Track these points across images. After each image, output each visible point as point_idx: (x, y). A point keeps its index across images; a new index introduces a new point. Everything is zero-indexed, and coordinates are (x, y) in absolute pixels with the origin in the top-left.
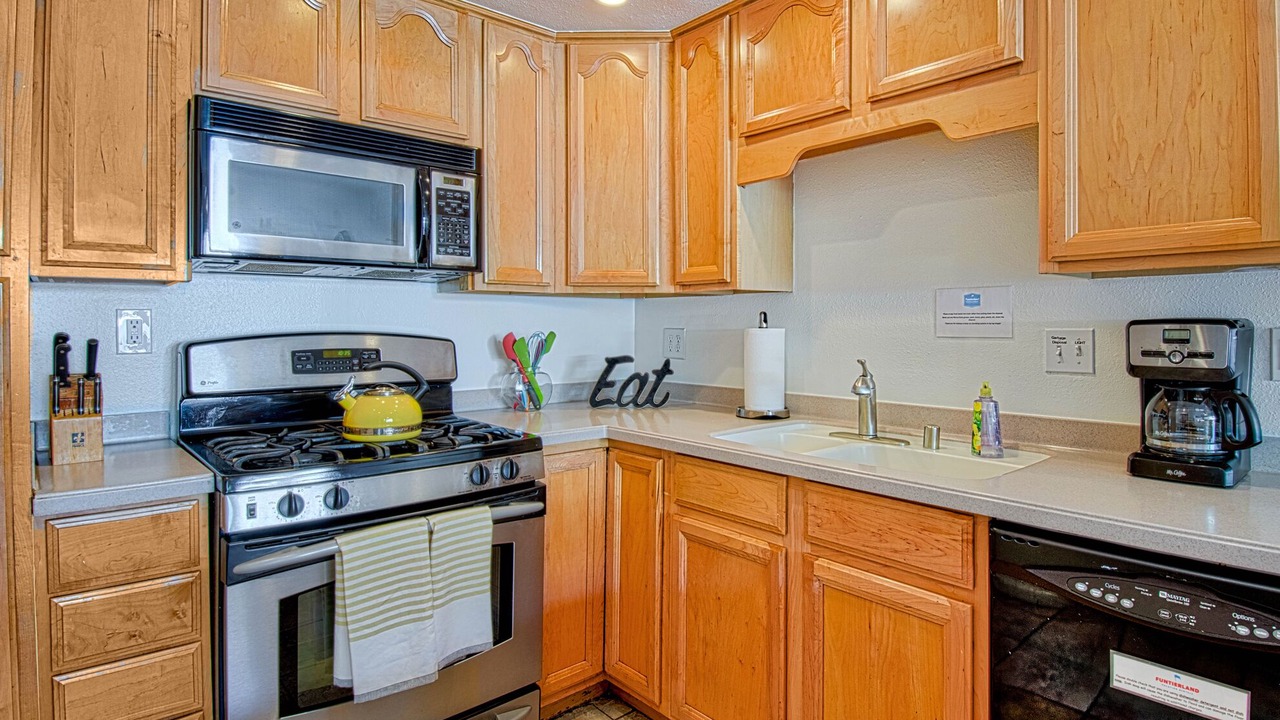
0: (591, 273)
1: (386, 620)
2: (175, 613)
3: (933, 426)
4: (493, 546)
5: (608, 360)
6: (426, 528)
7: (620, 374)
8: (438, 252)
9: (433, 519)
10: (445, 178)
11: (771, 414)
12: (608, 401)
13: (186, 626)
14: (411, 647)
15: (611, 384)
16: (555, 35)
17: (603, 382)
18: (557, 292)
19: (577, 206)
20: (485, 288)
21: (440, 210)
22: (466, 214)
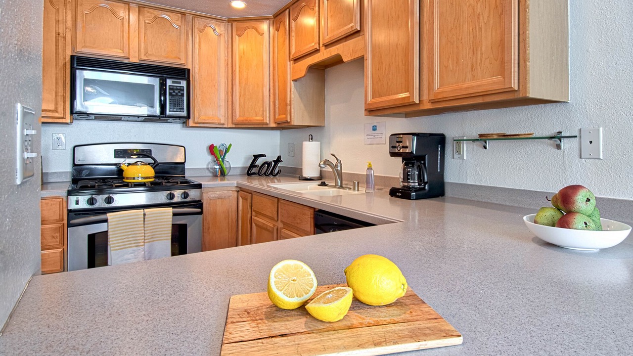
0: (241, 119)
1: (125, 245)
2: (53, 237)
3: (356, 181)
4: (173, 224)
5: (254, 156)
6: (143, 213)
7: (260, 161)
8: (169, 111)
9: (146, 210)
10: (173, 81)
11: (309, 178)
12: (254, 174)
13: (57, 242)
14: (135, 256)
15: (255, 166)
16: (227, 20)
17: (253, 165)
18: (229, 127)
19: (235, 91)
20: (194, 125)
21: (170, 94)
22: (183, 95)
